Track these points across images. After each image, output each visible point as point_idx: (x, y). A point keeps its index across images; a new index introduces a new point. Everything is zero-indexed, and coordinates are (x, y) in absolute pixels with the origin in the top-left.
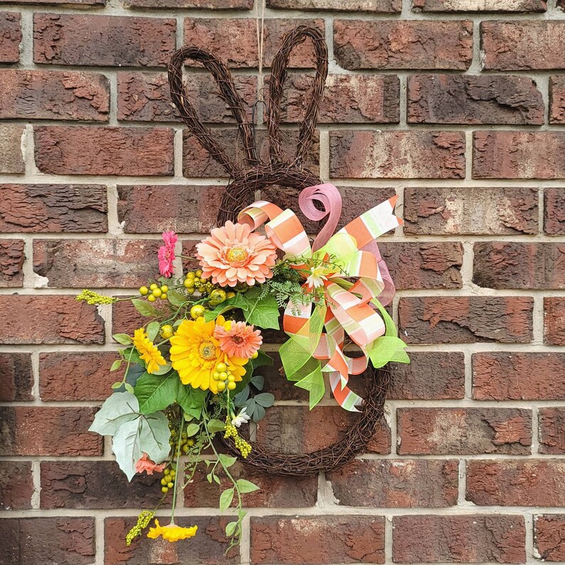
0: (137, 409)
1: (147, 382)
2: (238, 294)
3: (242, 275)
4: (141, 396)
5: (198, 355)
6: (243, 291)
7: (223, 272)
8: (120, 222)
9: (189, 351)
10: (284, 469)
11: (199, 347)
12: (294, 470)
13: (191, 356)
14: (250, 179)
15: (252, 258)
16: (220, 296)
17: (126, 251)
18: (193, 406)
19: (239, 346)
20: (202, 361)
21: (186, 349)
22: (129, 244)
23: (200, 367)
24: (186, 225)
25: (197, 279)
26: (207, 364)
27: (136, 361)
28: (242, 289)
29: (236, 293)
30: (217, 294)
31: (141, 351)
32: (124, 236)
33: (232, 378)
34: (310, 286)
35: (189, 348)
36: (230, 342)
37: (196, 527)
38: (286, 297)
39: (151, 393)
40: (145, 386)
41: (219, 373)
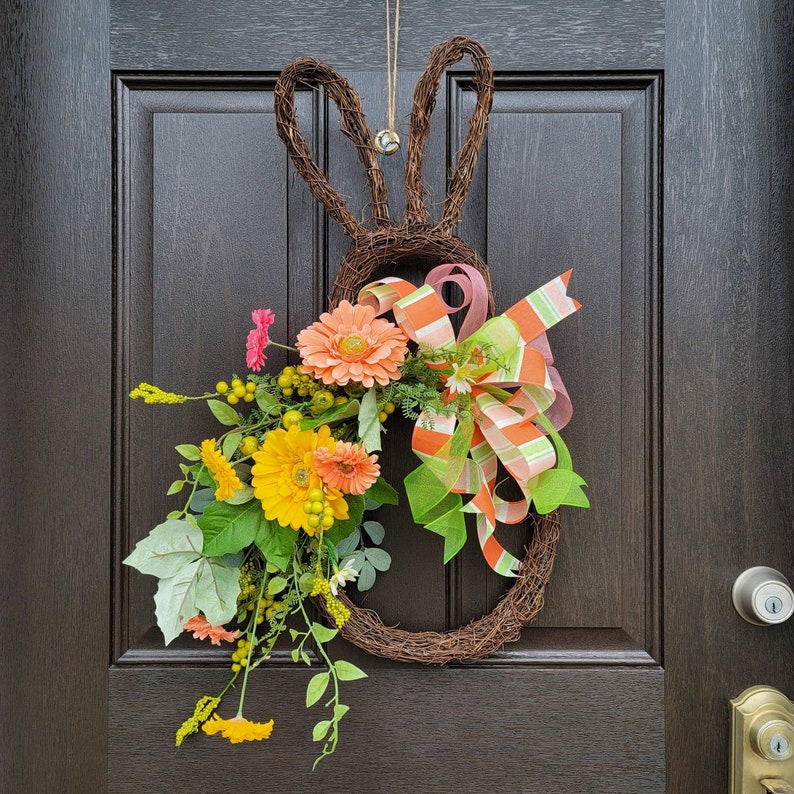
0: (200, 549)
1: (217, 512)
4: (209, 531)
5: (289, 480)
9: (277, 474)
10: (405, 650)
11: (292, 469)
12: (419, 654)
13: (280, 481)
14: (378, 244)
15: (373, 350)
16: (324, 399)
18: (278, 552)
19: (347, 476)
20: (295, 489)
21: (273, 470)
23: (291, 497)
25: (296, 377)
26: (301, 494)
29: (348, 397)
30: (322, 396)
31: (213, 470)
33: (329, 511)
34: (452, 391)
35: (278, 469)
36: (336, 470)
37: (272, 722)
38: (415, 404)
39: (222, 529)
40: (215, 518)
41: (312, 502)
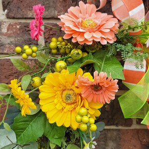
0: (14, 140)
1: (22, 120)
2: (90, 53)
3: (98, 36)
4: (18, 131)
5: (61, 100)
6: (93, 51)
7: (82, 34)
8: (4, 10)
9: (54, 97)
11: (62, 94)
13: (56, 101)
16: (78, 54)
17: (8, 30)
19: (97, 93)
20: (64, 105)
21: (51, 95)
22: (10, 25)
23: (62, 109)
24: (47, 12)
25: (59, 43)
26: (68, 107)
27: (14, 104)
28: (93, 50)
29: (88, 53)
30: (76, 52)
31: (17, 97)
32: (7, 20)
33: (92, 120)
35: (53, 95)
36: (90, 90)
39: (25, 128)
40: (21, 123)
41: (82, 116)
